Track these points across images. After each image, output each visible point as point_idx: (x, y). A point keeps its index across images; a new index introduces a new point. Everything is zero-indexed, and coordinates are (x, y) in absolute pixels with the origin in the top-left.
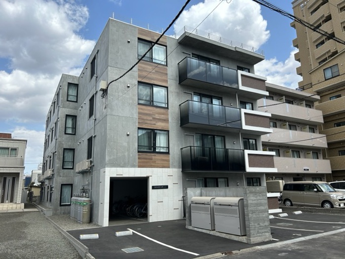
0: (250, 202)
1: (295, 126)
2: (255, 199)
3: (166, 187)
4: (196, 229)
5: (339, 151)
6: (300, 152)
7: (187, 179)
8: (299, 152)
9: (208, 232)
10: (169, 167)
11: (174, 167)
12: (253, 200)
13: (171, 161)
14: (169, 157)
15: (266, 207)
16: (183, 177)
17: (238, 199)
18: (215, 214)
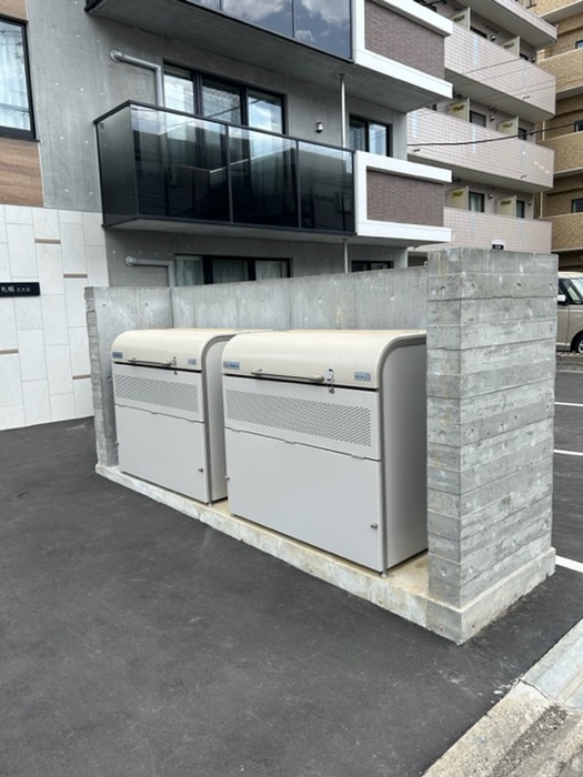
0: (474, 362)
1: (485, 117)
2: (503, 339)
3: (32, 290)
4: (137, 486)
5: (573, 201)
6: (486, 199)
7: (130, 260)
8: (483, 196)
9: (191, 510)
10: (39, 204)
11: (66, 203)
12: (490, 350)
13: (46, 174)
14: (36, 155)
15: (544, 391)
16: (109, 248)
17: (380, 340)
18: (228, 422)
